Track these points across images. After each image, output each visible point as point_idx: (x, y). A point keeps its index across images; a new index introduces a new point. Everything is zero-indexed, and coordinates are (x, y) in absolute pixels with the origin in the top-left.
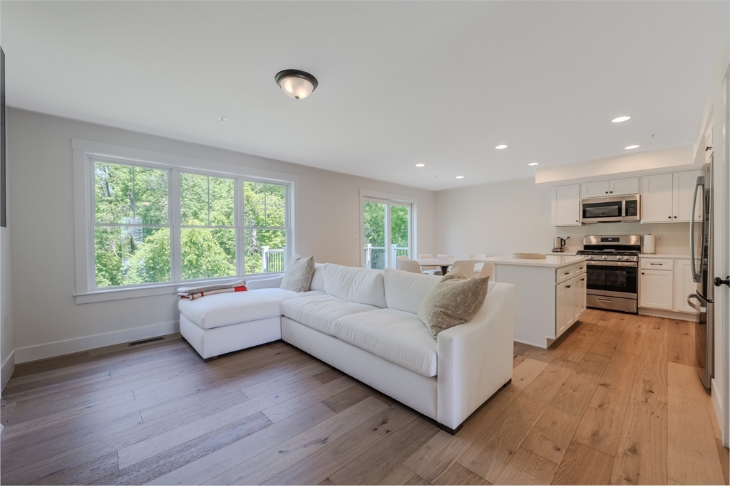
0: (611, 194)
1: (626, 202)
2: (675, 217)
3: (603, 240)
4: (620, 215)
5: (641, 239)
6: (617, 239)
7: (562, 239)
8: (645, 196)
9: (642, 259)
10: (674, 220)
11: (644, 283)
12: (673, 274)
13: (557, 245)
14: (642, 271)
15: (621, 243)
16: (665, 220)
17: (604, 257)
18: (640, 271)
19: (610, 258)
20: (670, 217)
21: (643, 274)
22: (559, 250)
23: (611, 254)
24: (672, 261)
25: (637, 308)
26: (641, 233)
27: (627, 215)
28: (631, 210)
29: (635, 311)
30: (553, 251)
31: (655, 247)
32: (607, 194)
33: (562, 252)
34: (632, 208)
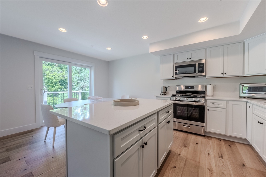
0: (190, 60)
1: (198, 64)
2: (225, 73)
3: (186, 87)
4: (195, 72)
5: (206, 87)
6: (193, 87)
7: (165, 87)
8: (209, 60)
9: (207, 100)
10: (225, 75)
11: (208, 115)
12: (226, 110)
13: (163, 91)
14: (208, 108)
15: (195, 90)
16: (219, 75)
17: (186, 99)
18: (206, 108)
19: (190, 99)
20: (222, 74)
21: (208, 110)
22: (163, 94)
23: (190, 97)
24: (225, 102)
25: (205, 132)
26: (205, 84)
27: (198, 72)
28: (201, 69)
29: (204, 134)
30: (161, 94)
31: (213, 92)
32: (188, 60)
33: (166, 94)
34: (201, 68)
